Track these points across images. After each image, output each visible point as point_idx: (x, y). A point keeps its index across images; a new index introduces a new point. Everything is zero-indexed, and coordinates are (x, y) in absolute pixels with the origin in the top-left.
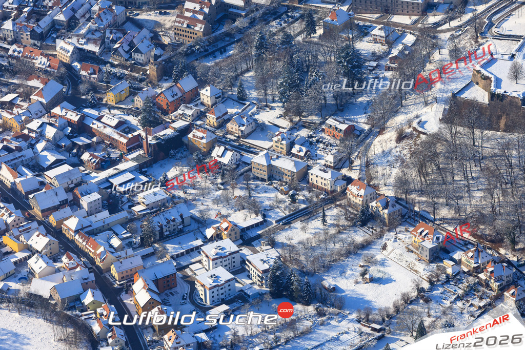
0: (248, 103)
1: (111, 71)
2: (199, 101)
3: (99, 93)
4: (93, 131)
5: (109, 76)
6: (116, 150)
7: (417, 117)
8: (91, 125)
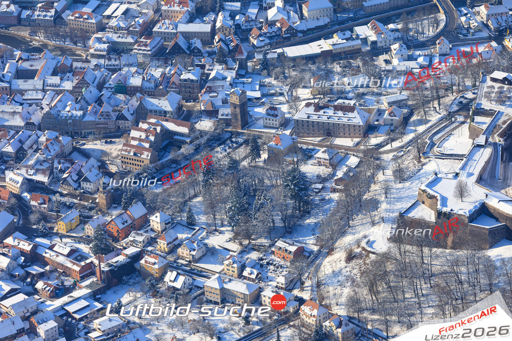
0: (197, 228)
1: (61, 200)
2: (149, 228)
3: (50, 222)
4: (46, 259)
5: (58, 205)
6: (70, 278)
7: (365, 237)
8: (44, 254)
